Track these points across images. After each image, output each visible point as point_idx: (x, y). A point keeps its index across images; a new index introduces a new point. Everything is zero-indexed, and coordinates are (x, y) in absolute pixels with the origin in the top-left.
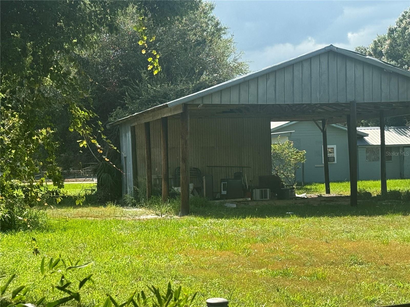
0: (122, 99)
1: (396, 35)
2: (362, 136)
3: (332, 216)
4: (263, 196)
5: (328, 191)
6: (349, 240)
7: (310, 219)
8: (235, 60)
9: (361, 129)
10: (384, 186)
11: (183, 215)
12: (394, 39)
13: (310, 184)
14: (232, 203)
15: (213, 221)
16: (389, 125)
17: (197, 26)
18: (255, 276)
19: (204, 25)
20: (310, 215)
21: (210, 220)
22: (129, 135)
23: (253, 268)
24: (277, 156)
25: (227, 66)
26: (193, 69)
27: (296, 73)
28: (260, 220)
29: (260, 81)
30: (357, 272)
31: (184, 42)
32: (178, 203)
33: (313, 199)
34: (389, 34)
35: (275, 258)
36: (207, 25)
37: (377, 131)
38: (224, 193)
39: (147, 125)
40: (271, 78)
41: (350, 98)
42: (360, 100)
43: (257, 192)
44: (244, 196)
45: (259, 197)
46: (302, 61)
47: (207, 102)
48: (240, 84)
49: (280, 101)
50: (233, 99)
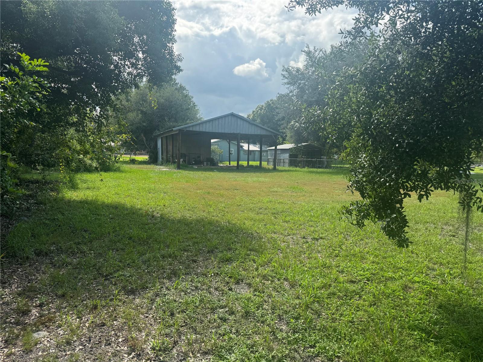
0: (158, 127)
1: (255, 113)
2: (242, 147)
3: (230, 172)
4: (207, 164)
5: (230, 164)
6: (234, 181)
7: (222, 173)
8: (199, 116)
9: (242, 144)
10: (248, 163)
11: (177, 169)
12: (254, 114)
13: (224, 161)
14: (196, 166)
15: (187, 172)
16: (251, 143)
17: (186, 103)
18: (197, 193)
19: (189, 103)
20: (222, 171)
21: (186, 172)
22: (160, 140)
23: (197, 190)
24: (213, 151)
25: (197, 118)
26: (184, 118)
27: (220, 121)
28: (204, 172)
29: (207, 123)
30: (235, 193)
31: (182, 109)
32: (176, 165)
33: (224, 166)
34: (253, 113)
35: (206, 187)
36: (190, 103)
37: (247, 145)
38: (194, 163)
39: (167, 137)
40: (211, 122)
41: (238, 132)
42: (241, 133)
43: (205, 163)
44: (201, 164)
45: (205, 165)
46: (222, 117)
47: (188, 129)
48: (200, 124)
49: (214, 131)
50: (197, 129)
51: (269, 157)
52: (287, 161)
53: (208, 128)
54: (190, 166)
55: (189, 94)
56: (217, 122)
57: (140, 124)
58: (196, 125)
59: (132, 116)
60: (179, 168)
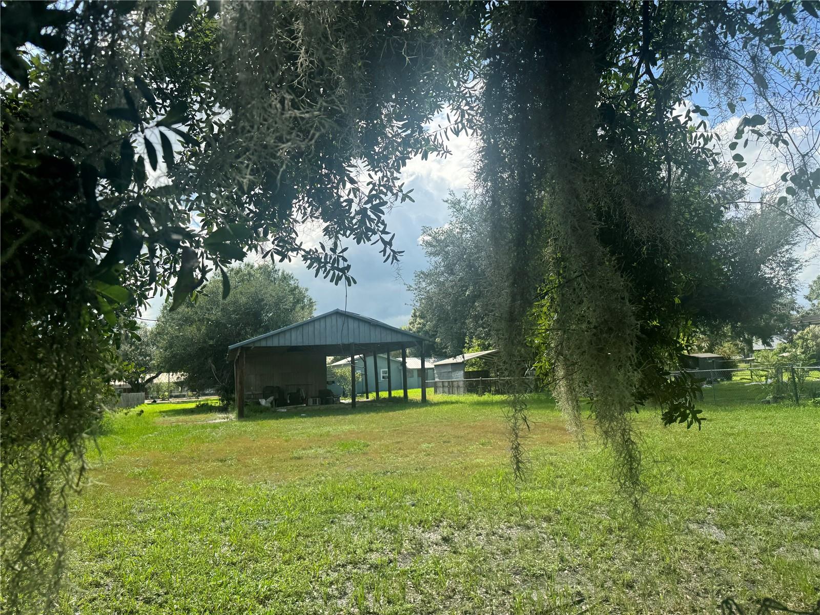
4: (315, 402)
10: (390, 394)
11: (238, 418)
29: (293, 331)
38: (289, 402)
40: (301, 329)
41: (351, 341)
42: (357, 342)
43: (310, 401)
44: (302, 404)
45: (311, 404)
46: (319, 319)
47: (257, 345)
48: (279, 334)
49: (306, 343)
50: (275, 343)
51: (437, 380)
52: (461, 384)
53: (295, 339)
54: (273, 409)
55: (300, 285)
56: (311, 328)
57: (205, 342)
58: (272, 336)
59: (191, 331)
60: (241, 416)
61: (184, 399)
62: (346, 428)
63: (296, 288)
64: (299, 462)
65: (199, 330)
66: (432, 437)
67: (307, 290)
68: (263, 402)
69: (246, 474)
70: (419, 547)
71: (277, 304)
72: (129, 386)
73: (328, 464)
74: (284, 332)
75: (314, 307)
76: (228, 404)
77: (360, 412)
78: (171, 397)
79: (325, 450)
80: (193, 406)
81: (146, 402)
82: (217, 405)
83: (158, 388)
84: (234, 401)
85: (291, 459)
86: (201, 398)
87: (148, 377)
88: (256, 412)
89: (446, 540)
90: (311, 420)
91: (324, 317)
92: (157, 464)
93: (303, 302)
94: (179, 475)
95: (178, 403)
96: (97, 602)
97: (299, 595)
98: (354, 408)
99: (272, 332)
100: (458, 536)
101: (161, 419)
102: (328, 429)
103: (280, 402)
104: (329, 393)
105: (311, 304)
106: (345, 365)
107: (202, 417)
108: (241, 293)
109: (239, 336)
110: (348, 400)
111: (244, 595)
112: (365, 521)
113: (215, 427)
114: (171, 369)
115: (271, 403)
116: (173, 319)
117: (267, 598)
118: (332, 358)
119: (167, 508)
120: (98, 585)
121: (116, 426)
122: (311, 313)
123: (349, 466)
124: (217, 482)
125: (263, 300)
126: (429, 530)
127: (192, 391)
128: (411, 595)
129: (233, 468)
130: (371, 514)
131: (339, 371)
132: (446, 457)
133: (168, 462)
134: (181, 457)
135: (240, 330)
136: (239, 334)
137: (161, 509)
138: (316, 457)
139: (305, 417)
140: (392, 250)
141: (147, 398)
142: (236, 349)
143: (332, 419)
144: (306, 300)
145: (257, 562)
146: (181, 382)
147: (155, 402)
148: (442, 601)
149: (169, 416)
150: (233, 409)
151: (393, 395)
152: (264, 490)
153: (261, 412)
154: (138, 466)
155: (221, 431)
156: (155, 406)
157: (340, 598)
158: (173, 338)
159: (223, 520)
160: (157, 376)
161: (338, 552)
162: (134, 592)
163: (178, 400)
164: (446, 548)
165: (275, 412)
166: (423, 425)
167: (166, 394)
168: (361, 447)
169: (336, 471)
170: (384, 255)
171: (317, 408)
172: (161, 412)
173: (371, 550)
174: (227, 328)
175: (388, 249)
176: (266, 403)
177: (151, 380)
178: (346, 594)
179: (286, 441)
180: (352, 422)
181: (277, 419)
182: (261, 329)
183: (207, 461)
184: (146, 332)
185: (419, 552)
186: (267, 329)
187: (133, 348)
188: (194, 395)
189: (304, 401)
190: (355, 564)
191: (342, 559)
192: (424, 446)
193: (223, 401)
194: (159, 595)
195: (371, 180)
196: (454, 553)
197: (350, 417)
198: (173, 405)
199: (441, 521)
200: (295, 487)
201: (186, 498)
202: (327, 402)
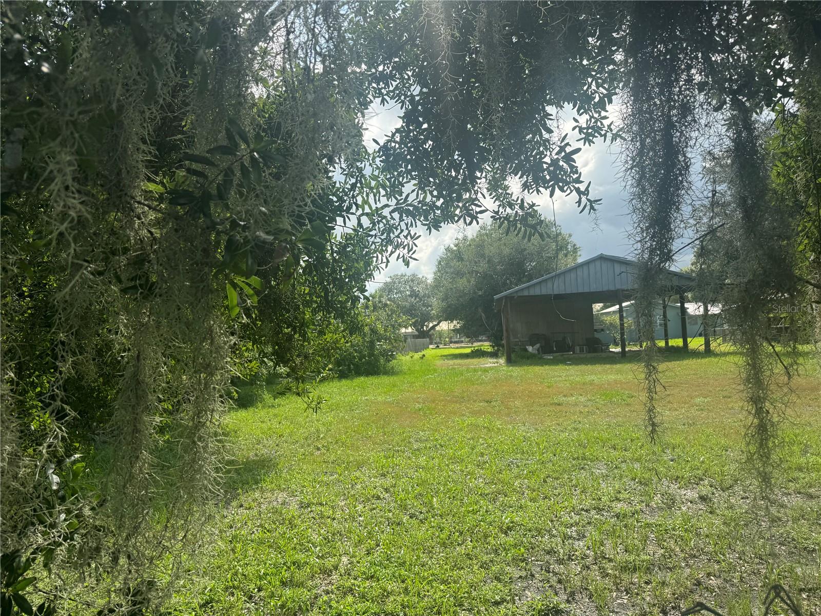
4: (582, 351)
10: (667, 343)
29: (554, 279)
38: (555, 349)
40: (562, 277)
41: (618, 287)
42: (625, 288)
43: (577, 349)
44: (568, 351)
45: (578, 352)
46: (582, 265)
47: (520, 294)
48: (540, 282)
49: (568, 292)
50: (536, 291)
53: (558, 287)
54: (539, 356)
55: (563, 232)
56: (573, 275)
57: (475, 293)
58: (534, 285)
59: (462, 283)
60: (510, 361)
61: (463, 345)
62: (612, 377)
63: (558, 235)
64: (559, 408)
65: (469, 281)
66: (710, 391)
67: (570, 236)
68: (530, 349)
69: (508, 415)
70: (671, 503)
71: (539, 253)
72: (417, 333)
73: (588, 412)
74: (545, 281)
75: (579, 253)
76: (498, 350)
77: (630, 362)
78: (451, 342)
79: (586, 398)
80: (468, 351)
81: (431, 346)
82: (489, 350)
83: (440, 334)
84: (503, 347)
85: (551, 404)
86: (475, 344)
87: (431, 325)
88: (523, 357)
89: (703, 498)
90: (576, 367)
91: (587, 263)
92: (434, 402)
93: (567, 249)
94: (450, 412)
95: (457, 348)
96: (375, 511)
97: (539, 531)
98: (624, 357)
99: (535, 281)
100: (718, 498)
101: (442, 362)
102: (593, 377)
103: (546, 349)
104: (597, 341)
105: (575, 250)
106: (614, 312)
107: (475, 361)
108: (505, 244)
109: (505, 286)
110: (619, 349)
111: (490, 524)
112: (616, 471)
113: (486, 370)
114: (449, 318)
115: (538, 350)
116: (447, 273)
117: (509, 528)
118: (601, 305)
119: (437, 440)
120: (378, 498)
121: (405, 368)
122: (575, 259)
123: (609, 416)
124: (480, 421)
125: (525, 249)
126: (686, 487)
127: (468, 337)
128: (651, 549)
129: (497, 409)
130: (623, 465)
131: (608, 319)
132: (722, 414)
133: (443, 401)
134: (454, 397)
135: (506, 280)
136: (505, 284)
137: (432, 441)
138: (576, 405)
139: (570, 365)
140: (588, 200)
141: (431, 343)
142: (500, 299)
143: (598, 368)
144: (569, 247)
145: (506, 496)
146: (457, 329)
147: (438, 346)
148: (685, 559)
149: (448, 359)
150: (503, 355)
151: (670, 344)
152: (521, 431)
153: (528, 358)
154: (418, 402)
155: (490, 374)
156: (438, 350)
157: (578, 540)
158: (447, 290)
159: (482, 455)
160: (438, 324)
161: (584, 497)
162: (404, 507)
163: (457, 345)
164: (702, 507)
165: (541, 358)
166: (701, 377)
167: (447, 339)
168: (625, 397)
169: (595, 419)
170: (579, 206)
171: (582, 356)
172: (441, 356)
173: (618, 499)
174: (493, 278)
175: (584, 199)
176: (533, 349)
177: (434, 327)
178: (584, 536)
179: (549, 387)
180: (619, 372)
181: (542, 366)
182: (525, 279)
183: (475, 401)
184: (427, 285)
185: (670, 508)
186: (530, 278)
187: (418, 299)
188: (469, 342)
189: (570, 348)
190: (599, 510)
191: (587, 504)
192: (698, 400)
193: (493, 347)
194: (421, 513)
195: (577, 124)
196: (711, 513)
197: (618, 366)
198: (453, 350)
199: (701, 479)
200: (550, 431)
201: (453, 432)
202: (595, 351)
